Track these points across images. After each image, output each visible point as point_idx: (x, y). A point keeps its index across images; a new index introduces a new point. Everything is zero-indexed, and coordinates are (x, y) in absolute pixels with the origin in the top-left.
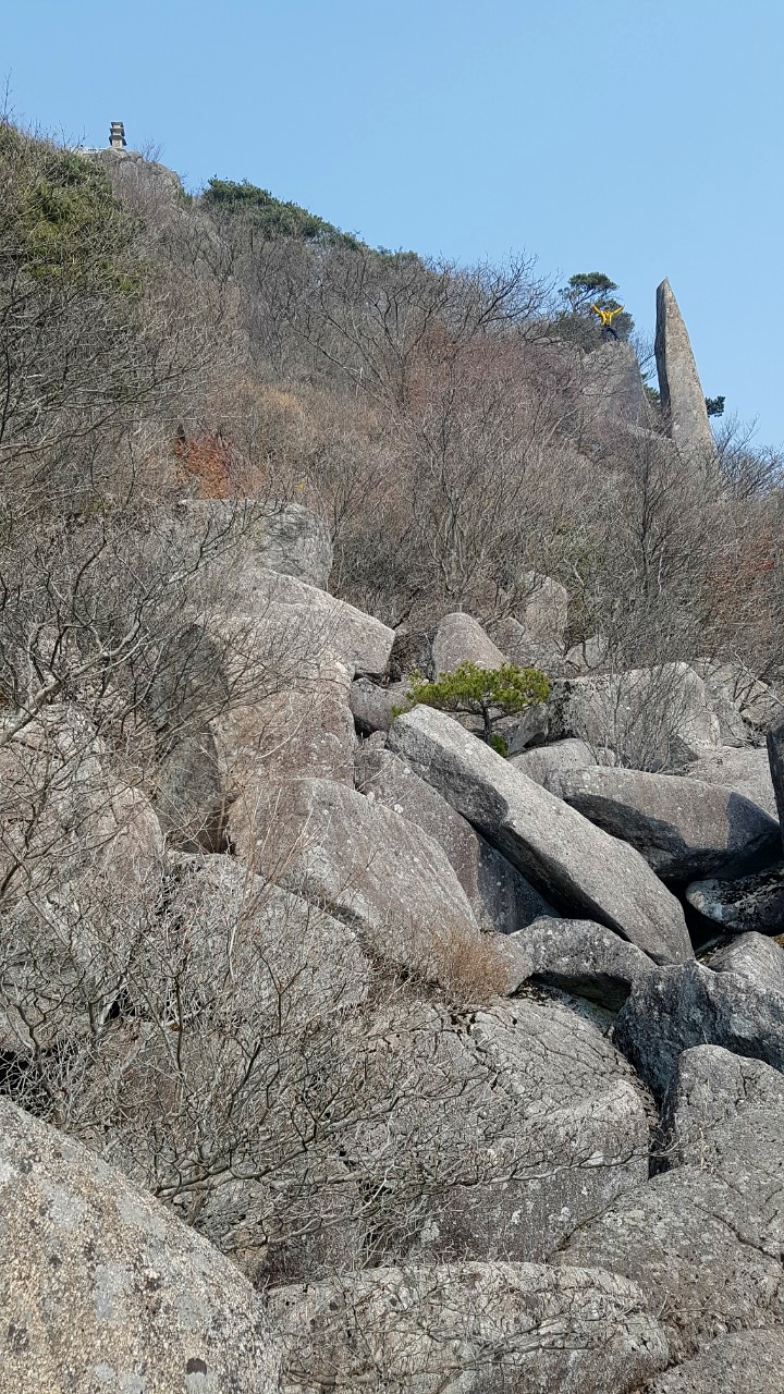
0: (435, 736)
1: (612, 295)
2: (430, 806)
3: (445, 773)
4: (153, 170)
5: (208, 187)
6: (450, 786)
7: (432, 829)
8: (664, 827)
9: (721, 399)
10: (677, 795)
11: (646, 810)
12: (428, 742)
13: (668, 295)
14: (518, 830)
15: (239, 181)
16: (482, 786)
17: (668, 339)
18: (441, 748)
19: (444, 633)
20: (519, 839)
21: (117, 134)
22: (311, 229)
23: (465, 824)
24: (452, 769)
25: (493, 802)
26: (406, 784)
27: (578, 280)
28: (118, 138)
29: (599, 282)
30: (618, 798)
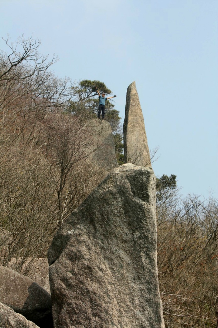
9: (174, 177)
13: (133, 92)
17: (130, 118)
27: (86, 84)
29: (99, 87)
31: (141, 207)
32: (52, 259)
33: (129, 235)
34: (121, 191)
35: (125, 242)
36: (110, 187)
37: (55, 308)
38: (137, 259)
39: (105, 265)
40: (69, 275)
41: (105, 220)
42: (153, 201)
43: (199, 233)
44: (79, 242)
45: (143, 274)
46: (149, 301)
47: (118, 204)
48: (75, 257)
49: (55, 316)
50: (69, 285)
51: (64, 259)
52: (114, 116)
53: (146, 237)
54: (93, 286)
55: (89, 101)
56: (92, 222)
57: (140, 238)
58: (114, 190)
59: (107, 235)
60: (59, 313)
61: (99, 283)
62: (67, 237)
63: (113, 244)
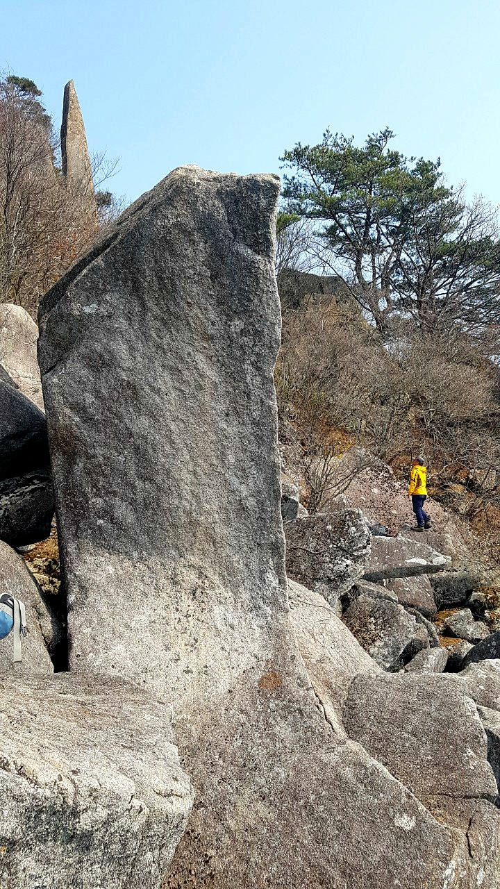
13: (72, 92)
17: (69, 123)
27: (14, 80)
29: (28, 86)
31: (251, 268)
33: (220, 326)
34: (206, 225)
35: (211, 338)
36: (180, 215)
37: (57, 461)
38: (233, 375)
39: (165, 381)
40: (89, 398)
41: (167, 288)
44: (110, 331)
45: (246, 407)
46: (257, 459)
47: (196, 255)
48: (101, 363)
50: (88, 419)
51: (75, 366)
52: (44, 121)
53: (258, 333)
54: (142, 424)
55: (18, 101)
56: (136, 289)
57: (243, 333)
58: (190, 223)
59: (169, 321)
60: (69, 472)
61: (152, 415)
62: (83, 320)
63: (182, 340)
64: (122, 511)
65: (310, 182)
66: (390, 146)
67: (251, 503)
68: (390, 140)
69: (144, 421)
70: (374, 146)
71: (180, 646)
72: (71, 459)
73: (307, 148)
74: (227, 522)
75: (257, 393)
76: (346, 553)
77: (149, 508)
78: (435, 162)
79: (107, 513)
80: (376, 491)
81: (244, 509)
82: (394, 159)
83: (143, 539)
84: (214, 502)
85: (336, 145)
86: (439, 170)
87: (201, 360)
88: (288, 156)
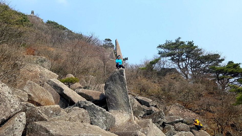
0: (55, 82)
1: (111, 42)
2: (52, 90)
3: (56, 87)
4: (38, 18)
5: (47, 21)
6: (56, 88)
7: (52, 94)
8: (91, 97)
9: (127, 58)
10: (94, 93)
11: (88, 95)
12: (53, 82)
13: (117, 41)
14: (65, 93)
15: (52, 21)
16: (61, 88)
17: (117, 47)
18: (55, 83)
19: (67, 76)
20: (65, 95)
21: (33, 12)
22: (64, 29)
23: (58, 94)
24: (57, 86)
25: (62, 90)
26: (48, 87)
27: (106, 39)
28: (33, 13)
29: (109, 40)
30: (84, 93)
31: (122, 77)
32: (105, 89)
33: (121, 83)
34: (118, 74)
35: (120, 84)
36: (115, 73)
37: (107, 100)
38: (123, 88)
39: (116, 89)
40: (109, 92)
41: (115, 80)
42: (125, 76)
43: (134, 71)
44: (110, 85)
45: (124, 91)
46: (126, 96)
47: (117, 77)
48: (110, 89)
49: (107, 101)
50: (109, 94)
51: (107, 89)
52: (113, 46)
53: (124, 83)
54: (114, 94)
55: (107, 43)
56: (112, 81)
57: (123, 83)
58: (116, 74)
59: (116, 83)
60: (108, 100)
61: (115, 93)
62: (108, 84)
63: (117, 85)
64: (114, 104)
65: (164, 51)
66: (181, 40)
67: (126, 101)
68: (180, 39)
69: (115, 94)
70: (177, 41)
71: (120, 118)
72: (108, 99)
73: (161, 45)
74: (124, 104)
75: (125, 89)
76: (160, 117)
77: (116, 104)
78: (192, 41)
79: (112, 105)
80: (180, 112)
81: (126, 102)
82: (182, 43)
83: (116, 107)
84: (123, 102)
85: (168, 42)
86: (193, 43)
87: (120, 87)
88: (158, 47)
